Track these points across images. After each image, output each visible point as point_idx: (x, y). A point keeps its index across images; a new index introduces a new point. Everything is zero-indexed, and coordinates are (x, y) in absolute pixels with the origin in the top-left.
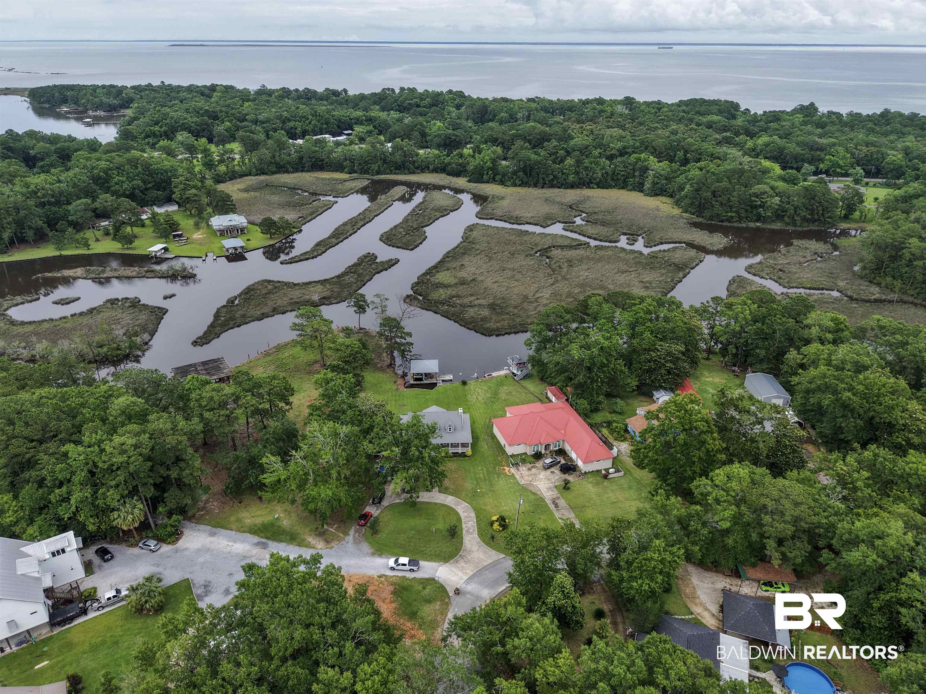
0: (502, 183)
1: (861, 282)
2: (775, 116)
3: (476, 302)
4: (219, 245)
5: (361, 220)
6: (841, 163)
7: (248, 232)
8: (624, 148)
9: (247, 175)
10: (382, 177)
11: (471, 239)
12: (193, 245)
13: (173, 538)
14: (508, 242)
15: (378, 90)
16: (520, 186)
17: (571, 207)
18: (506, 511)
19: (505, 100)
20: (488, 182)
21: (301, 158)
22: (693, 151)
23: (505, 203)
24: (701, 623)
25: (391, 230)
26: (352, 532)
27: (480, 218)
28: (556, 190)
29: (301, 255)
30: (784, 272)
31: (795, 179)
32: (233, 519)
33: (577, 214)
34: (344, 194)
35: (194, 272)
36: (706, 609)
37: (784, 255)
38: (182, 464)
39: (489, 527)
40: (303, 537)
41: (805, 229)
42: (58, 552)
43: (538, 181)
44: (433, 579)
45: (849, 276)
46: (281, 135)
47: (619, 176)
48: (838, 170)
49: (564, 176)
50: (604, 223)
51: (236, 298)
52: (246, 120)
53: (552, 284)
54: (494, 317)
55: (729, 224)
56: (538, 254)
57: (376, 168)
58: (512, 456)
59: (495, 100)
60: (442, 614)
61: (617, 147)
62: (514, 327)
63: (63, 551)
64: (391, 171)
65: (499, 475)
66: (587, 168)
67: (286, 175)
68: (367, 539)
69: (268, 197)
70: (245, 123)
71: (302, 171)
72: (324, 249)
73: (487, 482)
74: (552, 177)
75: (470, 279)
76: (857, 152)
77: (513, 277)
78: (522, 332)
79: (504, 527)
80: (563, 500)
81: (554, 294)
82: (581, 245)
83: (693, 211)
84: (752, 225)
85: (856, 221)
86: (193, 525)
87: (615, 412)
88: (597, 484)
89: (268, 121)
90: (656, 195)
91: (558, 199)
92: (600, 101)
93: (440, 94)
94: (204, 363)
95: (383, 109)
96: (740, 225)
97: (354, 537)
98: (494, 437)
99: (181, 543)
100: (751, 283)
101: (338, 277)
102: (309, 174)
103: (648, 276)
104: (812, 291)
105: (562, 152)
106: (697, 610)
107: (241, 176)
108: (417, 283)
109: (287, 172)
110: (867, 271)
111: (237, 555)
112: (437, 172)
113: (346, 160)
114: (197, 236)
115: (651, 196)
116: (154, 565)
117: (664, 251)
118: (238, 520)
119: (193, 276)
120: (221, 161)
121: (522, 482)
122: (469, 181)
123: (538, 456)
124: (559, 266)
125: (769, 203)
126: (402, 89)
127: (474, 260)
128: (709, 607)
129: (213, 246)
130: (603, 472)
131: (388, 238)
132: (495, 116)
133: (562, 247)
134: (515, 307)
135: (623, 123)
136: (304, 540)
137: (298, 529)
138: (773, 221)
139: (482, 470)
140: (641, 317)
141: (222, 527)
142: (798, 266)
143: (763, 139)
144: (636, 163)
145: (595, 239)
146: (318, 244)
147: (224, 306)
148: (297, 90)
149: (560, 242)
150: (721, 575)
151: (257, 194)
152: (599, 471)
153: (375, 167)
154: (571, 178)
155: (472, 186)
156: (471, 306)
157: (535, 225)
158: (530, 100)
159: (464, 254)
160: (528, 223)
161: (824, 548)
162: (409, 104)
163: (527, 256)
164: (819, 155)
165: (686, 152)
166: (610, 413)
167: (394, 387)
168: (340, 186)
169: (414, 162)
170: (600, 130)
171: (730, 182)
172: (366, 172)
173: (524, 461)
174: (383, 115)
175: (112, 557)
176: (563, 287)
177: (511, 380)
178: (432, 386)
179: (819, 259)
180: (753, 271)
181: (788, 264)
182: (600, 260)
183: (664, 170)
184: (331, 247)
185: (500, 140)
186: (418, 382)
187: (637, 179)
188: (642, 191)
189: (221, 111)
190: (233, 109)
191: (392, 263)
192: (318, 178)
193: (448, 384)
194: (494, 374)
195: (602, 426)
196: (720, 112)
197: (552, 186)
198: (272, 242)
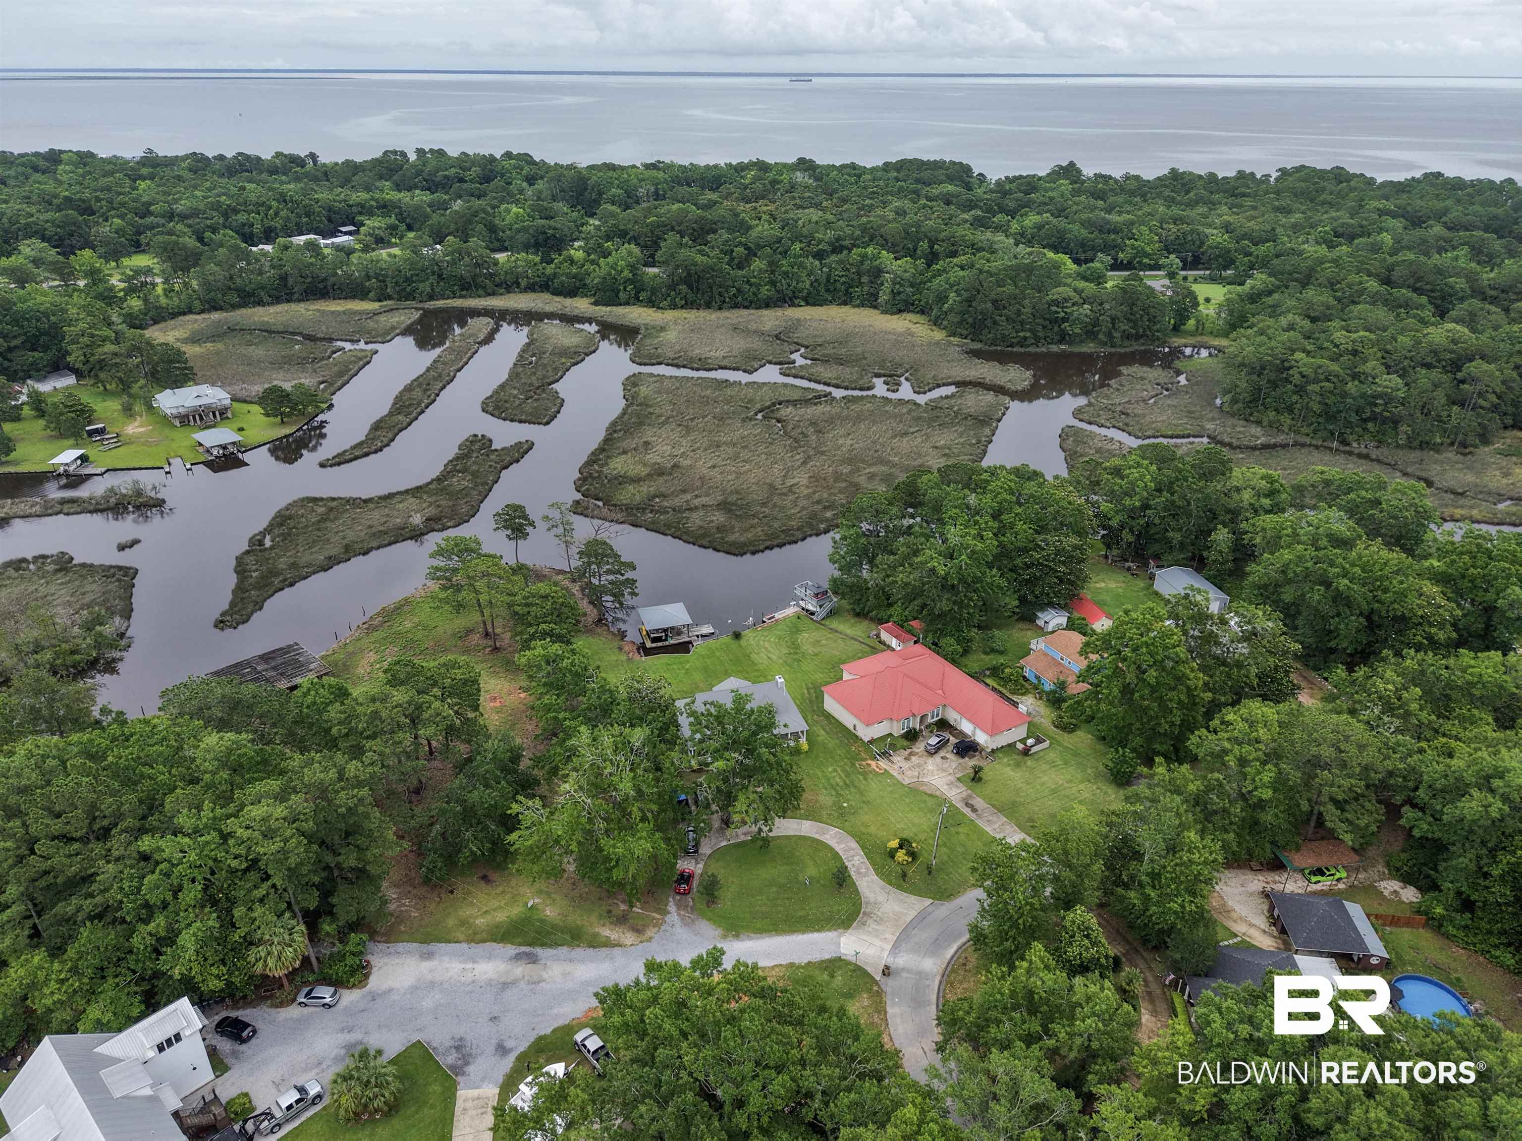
0: (652, 303)
1: (1235, 421)
2: (1029, 183)
3: (697, 502)
4: (187, 443)
5: (435, 379)
6: (1148, 249)
7: (234, 416)
8: (838, 239)
9: (184, 314)
10: (440, 303)
11: (641, 399)
12: (133, 447)
13: (358, 976)
14: (705, 401)
15: (378, 154)
16: (682, 307)
17: (777, 337)
18: (903, 829)
19: (611, 167)
20: (627, 303)
21: (284, 278)
22: (943, 241)
23: (671, 336)
24: (1253, 945)
25: (496, 392)
26: (672, 907)
27: (640, 364)
28: (745, 312)
29: (353, 448)
30: (1127, 415)
31: (1100, 277)
32: (451, 922)
33: (793, 348)
34: (385, 337)
35: (160, 496)
36: (1251, 925)
37: (1118, 390)
38: (361, 841)
39: (889, 860)
40: (591, 931)
41: (1128, 350)
42: (169, 1042)
43: (712, 298)
44: (839, 959)
45: (1216, 414)
46: (228, 236)
47: (838, 285)
48: (1146, 260)
49: (753, 289)
50: (840, 361)
51: (263, 534)
52: (151, 214)
53: (804, 463)
54: (737, 525)
55: (1022, 350)
56: (760, 416)
57: (428, 289)
58: (872, 742)
59: (592, 167)
60: (879, 1012)
61: (827, 238)
62: (773, 536)
63: (178, 1037)
64: (453, 292)
65: (865, 774)
66: (786, 273)
67: (259, 310)
68: (702, 915)
69: (242, 350)
70: (150, 219)
71: (288, 301)
72: (390, 435)
73: (853, 790)
74: (733, 291)
75: (669, 465)
76: (1164, 233)
77: (737, 456)
78: (790, 543)
79: (913, 855)
80: (979, 799)
81: (815, 478)
82: (820, 397)
83: (965, 332)
84: (1054, 348)
85: (1192, 334)
86: (381, 946)
87: (993, 651)
88: (1018, 765)
89: (194, 213)
90: (900, 311)
91: (753, 326)
92: (762, 166)
93: (492, 159)
94: (265, 658)
95: (398, 187)
96: (1037, 350)
97: (679, 915)
98: (829, 717)
99: (375, 982)
100: (1092, 435)
101: (438, 480)
102: (302, 305)
103: (943, 438)
104: (1179, 441)
105: (741, 249)
106: (1239, 928)
107: (174, 315)
108: (584, 479)
109: (260, 303)
110: (1240, 405)
111: (490, 983)
112: (534, 291)
113: (368, 277)
114: (134, 428)
115: (892, 314)
116: (342, 1030)
117: (947, 397)
118: (463, 923)
119: (159, 504)
120: (131, 290)
121: (906, 781)
122: (596, 303)
123: (912, 736)
124: (802, 433)
125: (1075, 314)
126: (420, 152)
127: (664, 432)
128: (1254, 922)
129: (174, 445)
130: (1020, 746)
131: (497, 407)
132: (600, 194)
133: (794, 403)
134: (764, 504)
135: (817, 200)
136: (596, 935)
137: (576, 918)
138: (1082, 342)
139: (835, 770)
140: (1005, 500)
141: (439, 940)
142: (1142, 404)
143: (1032, 219)
144: (862, 263)
145: (837, 386)
146: (377, 426)
147: (247, 552)
148: (221, 157)
149: (787, 394)
150: (1248, 872)
151: (220, 346)
152: (1011, 746)
153: (425, 287)
154: (765, 291)
155: (603, 311)
156: (690, 509)
157: (734, 369)
158: (647, 166)
159: (641, 424)
160: (722, 368)
161: (1402, 805)
162: (445, 177)
163: (744, 420)
164: (1113, 240)
165: (932, 242)
166: (986, 653)
167: (624, 658)
168: (371, 324)
169: (491, 275)
170: (786, 212)
171: (1016, 286)
172: (410, 296)
173: (893, 746)
174: (404, 197)
175: (254, 1032)
176: (823, 466)
177: (808, 621)
178: (684, 647)
179: (1165, 393)
180: (1086, 417)
181: (1129, 402)
182: (859, 418)
183: (905, 271)
184: (400, 431)
185: (631, 234)
186: (660, 644)
187: (866, 289)
188: (875, 307)
189: (98, 200)
190: (119, 194)
191: (521, 450)
192: (323, 313)
193: (710, 642)
194: (778, 615)
195: (985, 676)
196: (950, 179)
197: (736, 306)
198: (287, 431)
